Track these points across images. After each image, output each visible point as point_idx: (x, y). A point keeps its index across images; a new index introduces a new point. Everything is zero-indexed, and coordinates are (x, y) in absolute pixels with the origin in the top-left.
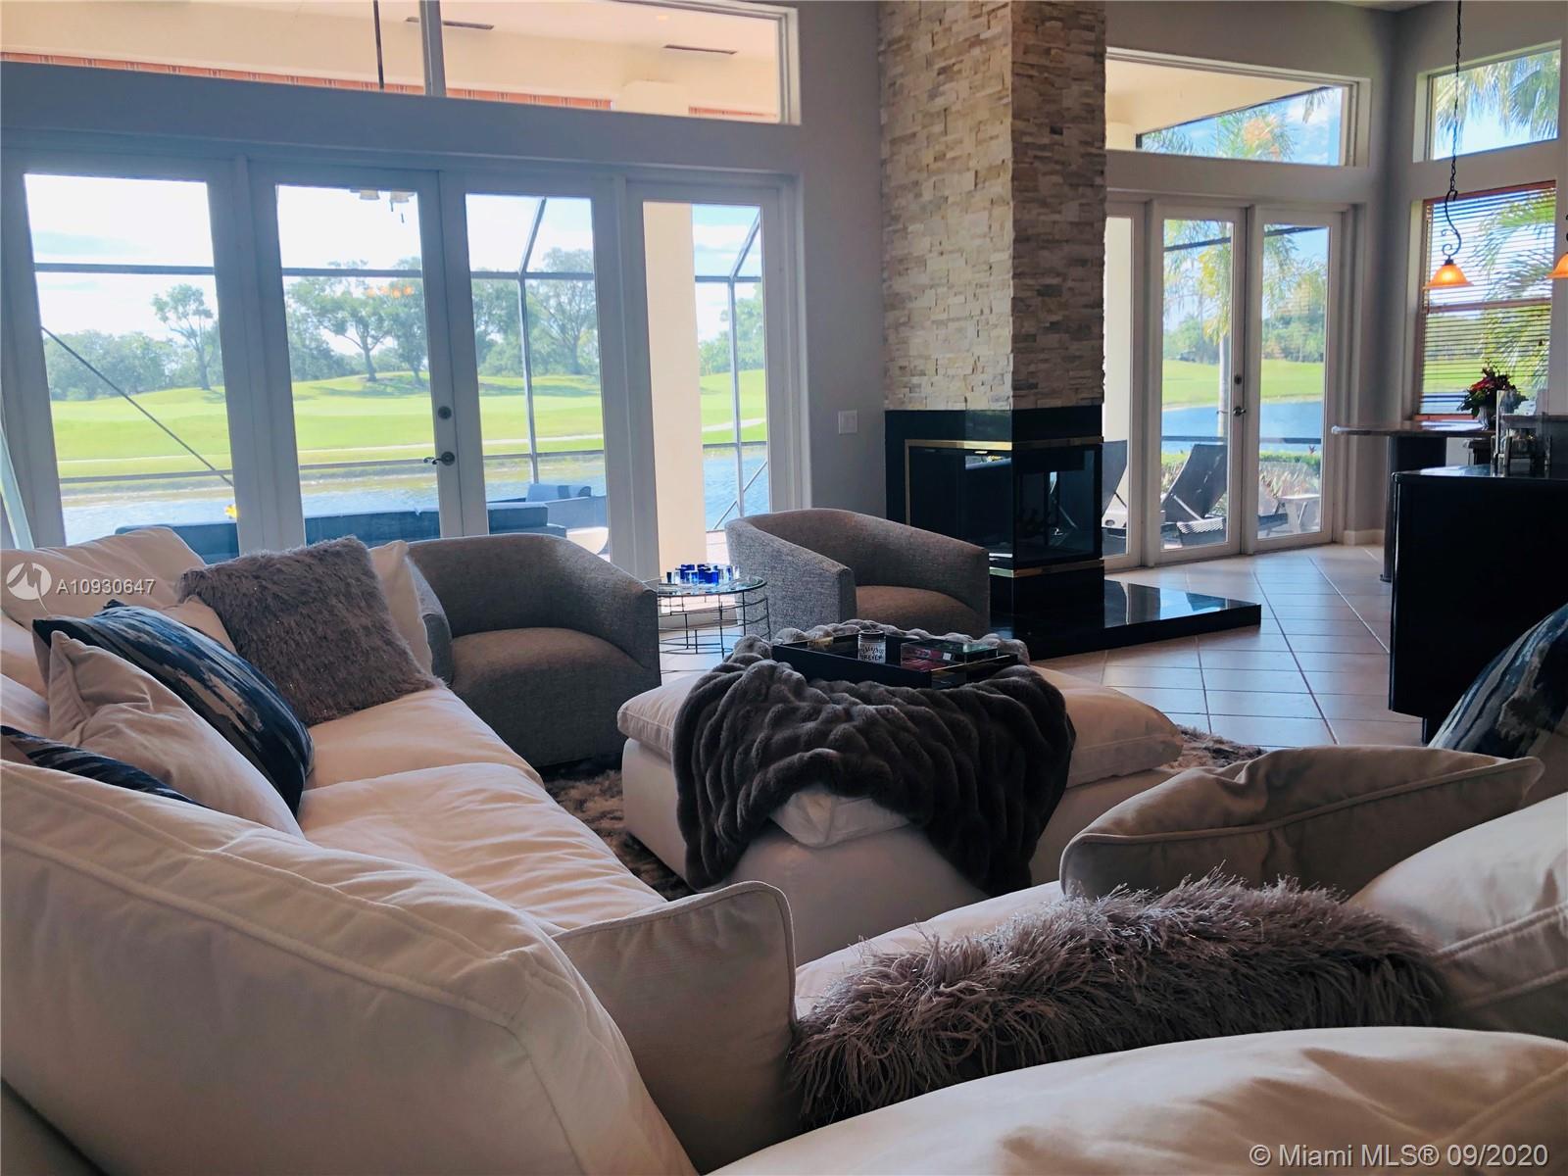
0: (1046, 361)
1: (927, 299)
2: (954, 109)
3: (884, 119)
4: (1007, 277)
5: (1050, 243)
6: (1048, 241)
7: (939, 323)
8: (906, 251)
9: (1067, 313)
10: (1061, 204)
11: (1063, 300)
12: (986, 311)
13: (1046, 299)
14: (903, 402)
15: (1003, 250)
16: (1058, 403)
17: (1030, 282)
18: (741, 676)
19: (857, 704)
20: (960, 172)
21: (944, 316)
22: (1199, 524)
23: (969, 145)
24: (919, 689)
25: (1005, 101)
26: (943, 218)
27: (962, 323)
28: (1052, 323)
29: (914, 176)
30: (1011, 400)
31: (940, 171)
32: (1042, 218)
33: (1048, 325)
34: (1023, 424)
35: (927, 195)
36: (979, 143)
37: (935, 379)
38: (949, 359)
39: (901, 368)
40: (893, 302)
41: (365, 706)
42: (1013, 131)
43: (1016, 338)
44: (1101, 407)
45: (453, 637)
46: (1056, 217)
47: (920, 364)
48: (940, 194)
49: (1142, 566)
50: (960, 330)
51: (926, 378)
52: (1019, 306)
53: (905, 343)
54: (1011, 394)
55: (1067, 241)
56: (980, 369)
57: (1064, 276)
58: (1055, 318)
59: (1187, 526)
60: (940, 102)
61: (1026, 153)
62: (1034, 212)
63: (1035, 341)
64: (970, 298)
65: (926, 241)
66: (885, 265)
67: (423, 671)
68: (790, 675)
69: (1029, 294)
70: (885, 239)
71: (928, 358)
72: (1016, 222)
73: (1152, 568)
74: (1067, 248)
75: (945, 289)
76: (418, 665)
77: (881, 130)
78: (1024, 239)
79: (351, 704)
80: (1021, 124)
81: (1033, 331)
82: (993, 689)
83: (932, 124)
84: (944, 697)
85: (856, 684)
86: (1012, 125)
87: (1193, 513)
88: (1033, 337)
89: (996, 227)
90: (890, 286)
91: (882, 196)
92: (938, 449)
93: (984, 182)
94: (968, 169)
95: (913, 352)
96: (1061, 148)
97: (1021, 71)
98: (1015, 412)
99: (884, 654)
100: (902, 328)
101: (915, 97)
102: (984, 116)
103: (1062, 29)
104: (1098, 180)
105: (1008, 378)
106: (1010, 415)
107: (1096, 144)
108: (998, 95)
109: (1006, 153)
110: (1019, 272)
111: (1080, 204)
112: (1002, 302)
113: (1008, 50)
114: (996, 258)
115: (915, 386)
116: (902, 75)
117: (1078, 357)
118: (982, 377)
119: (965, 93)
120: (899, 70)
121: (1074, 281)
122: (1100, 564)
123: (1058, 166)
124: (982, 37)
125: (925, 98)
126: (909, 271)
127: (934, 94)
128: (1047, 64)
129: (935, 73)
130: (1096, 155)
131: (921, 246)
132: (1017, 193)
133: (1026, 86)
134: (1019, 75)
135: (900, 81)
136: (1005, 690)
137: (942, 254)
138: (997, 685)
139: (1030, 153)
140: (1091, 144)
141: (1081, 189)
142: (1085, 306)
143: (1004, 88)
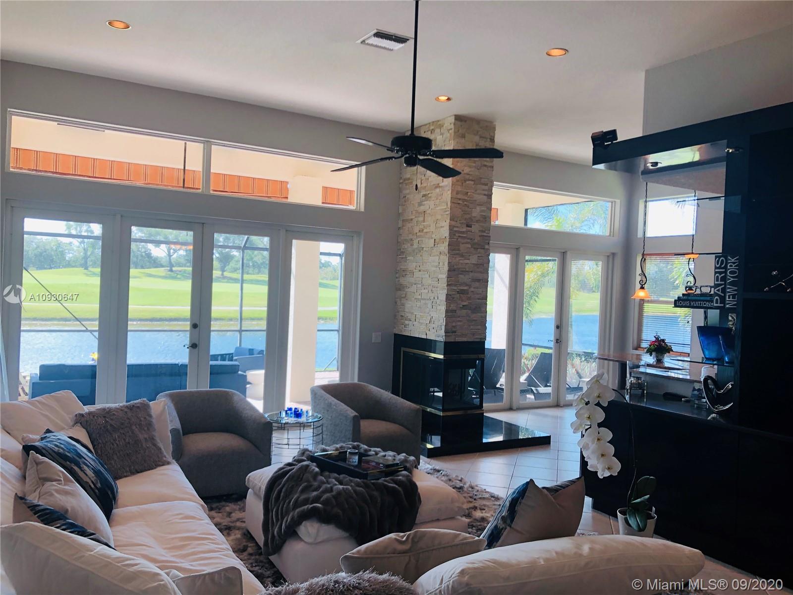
0: (460, 321)
1: (413, 289)
2: (428, 212)
3: (400, 211)
4: (444, 285)
5: (464, 272)
6: (463, 271)
7: (418, 300)
8: (406, 267)
9: (470, 301)
10: (469, 256)
11: (469, 296)
12: (436, 298)
13: (461, 295)
14: (402, 331)
15: (443, 274)
16: (465, 339)
18: (294, 469)
19: (336, 485)
20: (429, 238)
21: (420, 297)
22: (542, 390)
23: (432, 228)
24: (362, 480)
25: (447, 213)
26: (421, 256)
27: (427, 302)
28: (463, 306)
29: (411, 237)
30: (444, 337)
31: (420, 236)
33: (461, 306)
34: (450, 347)
35: (415, 246)
36: (436, 228)
37: (415, 323)
38: (421, 315)
39: (401, 316)
40: (400, 288)
41: (142, 471)
42: (450, 226)
43: (447, 311)
44: (484, 342)
45: (183, 435)
46: (467, 261)
47: (409, 315)
48: (420, 246)
49: (510, 409)
50: (426, 304)
51: (411, 322)
52: (449, 297)
53: (404, 305)
54: (444, 334)
55: (472, 272)
56: (432, 322)
57: (470, 286)
58: (465, 303)
59: (537, 390)
60: (422, 208)
61: (455, 235)
62: (457, 259)
63: (456, 313)
64: (430, 291)
65: (414, 264)
66: (397, 271)
67: (167, 456)
68: (314, 469)
69: (454, 293)
70: (398, 261)
71: (412, 313)
72: (449, 263)
73: (515, 410)
74: (471, 274)
75: (421, 286)
76: (165, 454)
77: (399, 215)
78: (453, 271)
79: (136, 470)
80: (453, 223)
81: (454, 308)
82: (392, 482)
83: (419, 217)
84: (370, 484)
85: (339, 475)
86: (449, 223)
87: (540, 385)
88: (455, 311)
89: (441, 264)
90: (399, 281)
91: (398, 242)
92: (416, 354)
93: (438, 244)
94: (432, 238)
95: (407, 310)
96: (471, 233)
97: (455, 201)
98: (445, 343)
99: (357, 461)
100: (402, 299)
101: (413, 204)
102: (439, 217)
103: (473, 185)
104: (487, 247)
105: (443, 328)
106: (443, 344)
107: (486, 232)
108: (445, 210)
109: (447, 234)
110: (449, 283)
111: (478, 256)
112: (442, 295)
113: (449, 192)
114: (440, 276)
115: (407, 325)
116: (408, 194)
117: (474, 320)
118: (434, 326)
119: (432, 206)
120: (407, 191)
121: (474, 288)
122: (482, 412)
123: (469, 241)
124: (440, 185)
125: (417, 205)
126: (407, 276)
127: (420, 204)
128: (466, 198)
129: (421, 196)
130: (486, 236)
131: (411, 266)
132: (450, 251)
133: (456, 207)
134: (453, 203)
135: (407, 196)
136: (395, 482)
137: (420, 271)
138: (392, 480)
139: (457, 235)
140: (484, 232)
141: (479, 250)
142: (479, 299)
143: (447, 207)
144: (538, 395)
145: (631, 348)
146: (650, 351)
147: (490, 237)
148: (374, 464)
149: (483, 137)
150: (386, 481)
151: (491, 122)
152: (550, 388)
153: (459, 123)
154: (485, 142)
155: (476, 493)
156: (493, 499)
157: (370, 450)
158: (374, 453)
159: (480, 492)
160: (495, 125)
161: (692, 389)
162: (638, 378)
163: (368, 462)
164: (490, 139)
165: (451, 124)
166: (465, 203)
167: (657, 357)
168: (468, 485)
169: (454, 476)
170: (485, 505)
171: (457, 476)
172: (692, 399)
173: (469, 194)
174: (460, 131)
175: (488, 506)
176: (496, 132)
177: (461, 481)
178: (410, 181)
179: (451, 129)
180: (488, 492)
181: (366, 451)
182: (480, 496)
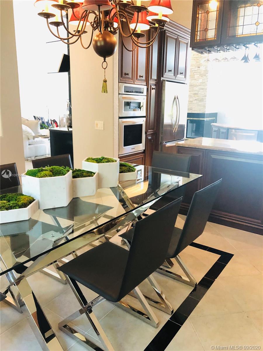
0: (194, 105)
6: (196, 86)
9: (198, 97)
10: (199, 79)
13: (195, 95)
16: (196, 112)
17: (192, 92)
32: (195, 82)
33: (195, 99)
46: (198, 82)
52: (190, 96)
61: (192, 72)
63: (192, 102)
74: (199, 87)
96: (200, 70)
98: (188, 114)
111: (203, 79)
123: (199, 73)
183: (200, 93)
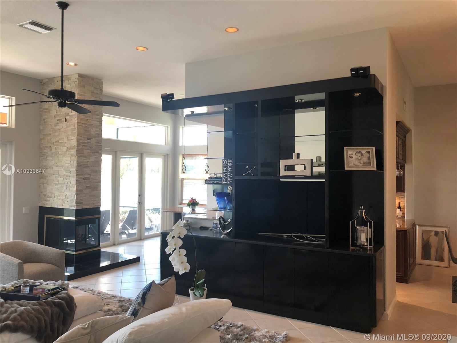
0: (85, 196)
1: (53, 177)
2: (61, 130)
4: (75, 175)
6: (86, 166)
7: (56, 184)
8: (47, 164)
9: (91, 184)
10: (90, 157)
11: (90, 181)
12: (69, 183)
13: (85, 180)
14: (45, 204)
15: (74, 168)
16: (88, 207)
17: (81, 176)
19: (19, 307)
20: (63, 146)
22: (131, 231)
23: (65, 140)
24: (36, 301)
25: (75, 131)
26: (57, 157)
27: (63, 185)
28: (87, 187)
29: (50, 145)
30: (75, 206)
31: (57, 145)
32: (85, 160)
33: (86, 187)
34: (79, 213)
35: (53, 150)
36: (68, 140)
37: (54, 199)
38: (58, 194)
39: (44, 195)
40: (43, 178)
42: (77, 139)
43: (77, 191)
46: (88, 160)
47: (50, 195)
48: (57, 151)
49: (114, 245)
50: (62, 187)
51: (52, 198)
52: (78, 182)
53: (46, 188)
55: (91, 166)
56: (67, 198)
57: (90, 175)
58: (88, 185)
59: (128, 232)
60: (58, 128)
61: (80, 144)
62: (83, 159)
63: (82, 191)
64: (65, 179)
65: (53, 162)
66: (40, 167)
69: (81, 179)
70: (40, 160)
71: (52, 193)
72: (77, 161)
73: (117, 245)
74: (91, 168)
75: (58, 176)
78: (79, 166)
80: (79, 137)
83: (55, 133)
84: (43, 303)
86: (77, 137)
88: (82, 190)
89: (72, 162)
91: (40, 148)
92: (55, 218)
93: (69, 150)
94: (65, 146)
95: (48, 191)
96: (90, 144)
97: (79, 124)
98: (77, 210)
99: (29, 290)
100: (44, 185)
101: (51, 125)
102: (70, 134)
103: (91, 115)
104: (100, 151)
105: (75, 201)
106: (75, 210)
107: (99, 143)
108: (73, 129)
109: (76, 144)
110: (78, 174)
111: (95, 157)
112: (73, 181)
113: (76, 119)
114: (72, 170)
115: (48, 200)
116: (47, 118)
117: (94, 195)
118: (67, 200)
119: (65, 127)
120: (46, 117)
121: (93, 176)
122: (100, 249)
123: (89, 148)
124: (70, 114)
125: (53, 125)
126: (47, 169)
127: (56, 125)
128: (87, 123)
129: (56, 120)
130: (100, 145)
131: (51, 163)
132: (77, 154)
133: (81, 128)
134: (79, 125)
135: (46, 120)
136: (59, 298)
137: (57, 166)
138: (57, 297)
139: (82, 144)
140: (98, 143)
141: (95, 153)
142: (96, 182)
143: (75, 128)
144: (129, 235)
145: (178, 204)
146: (189, 205)
147: (102, 146)
148: (41, 290)
149: (96, 88)
150: (52, 299)
151: (100, 80)
152: (136, 230)
153: (81, 78)
154: (97, 91)
155: (102, 296)
156: (113, 297)
157: (36, 282)
158: (39, 283)
159: (105, 295)
160: (103, 81)
161: (213, 223)
162: (187, 221)
163: (36, 290)
164: (100, 89)
165: (75, 78)
166: (86, 126)
167: (192, 208)
168: (97, 292)
169: (87, 289)
170: (109, 302)
171: (89, 289)
172: (213, 228)
173: (88, 120)
174: (82, 84)
175: (111, 302)
176: (103, 86)
177: (92, 291)
178: (48, 110)
179: (76, 82)
180: (109, 294)
181: (33, 283)
182: (105, 297)
183: (92, 177)
